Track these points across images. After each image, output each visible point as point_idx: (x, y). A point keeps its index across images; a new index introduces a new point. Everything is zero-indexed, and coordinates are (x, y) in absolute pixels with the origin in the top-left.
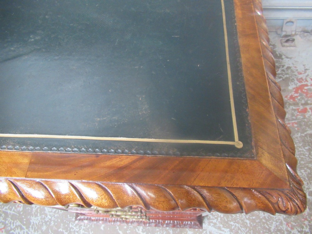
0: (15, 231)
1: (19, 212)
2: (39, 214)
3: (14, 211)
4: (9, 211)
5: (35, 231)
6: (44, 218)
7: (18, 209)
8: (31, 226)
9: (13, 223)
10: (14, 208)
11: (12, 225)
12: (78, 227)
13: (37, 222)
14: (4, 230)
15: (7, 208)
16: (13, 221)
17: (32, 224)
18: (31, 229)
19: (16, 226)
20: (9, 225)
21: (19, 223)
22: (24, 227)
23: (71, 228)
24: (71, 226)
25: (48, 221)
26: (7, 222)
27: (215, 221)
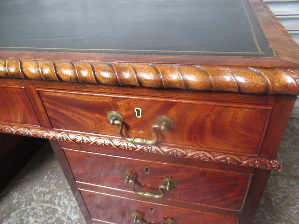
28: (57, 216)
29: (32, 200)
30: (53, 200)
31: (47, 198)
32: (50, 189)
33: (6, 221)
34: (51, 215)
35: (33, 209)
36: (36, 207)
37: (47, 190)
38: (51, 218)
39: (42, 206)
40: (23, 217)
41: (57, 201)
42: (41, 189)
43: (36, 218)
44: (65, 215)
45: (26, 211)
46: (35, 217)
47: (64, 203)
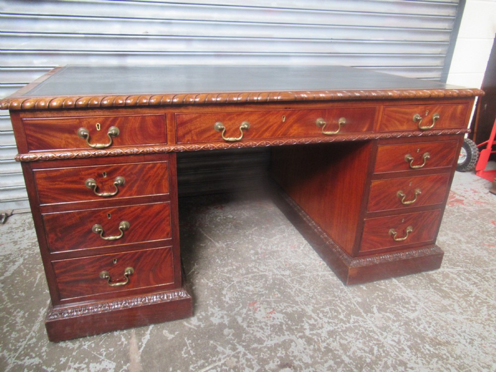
0: (287, 309)
1: (278, 297)
2: (300, 295)
3: (272, 298)
4: (268, 300)
5: (306, 305)
6: (308, 296)
7: (276, 296)
8: (299, 303)
9: (280, 306)
10: (271, 297)
11: (280, 307)
12: (343, 293)
13: (303, 299)
14: (275, 312)
15: (264, 297)
16: (278, 305)
17: (299, 302)
18: (301, 305)
19: (285, 307)
20: (277, 308)
21: (285, 304)
22: (294, 305)
23: (338, 295)
24: (336, 294)
25: (312, 297)
26: (273, 306)
27: (445, 265)
28: (270, 277)
29: (228, 278)
30: (250, 271)
31: (243, 271)
32: (235, 266)
33: (225, 298)
34: (264, 279)
35: (240, 282)
36: (242, 280)
37: (234, 267)
38: (266, 281)
39: (247, 278)
40: (239, 290)
41: (255, 270)
42: (226, 269)
43: (253, 286)
44: (277, 274)
45: (235, 286)
46: (251, 286)
47: (264, 269)
